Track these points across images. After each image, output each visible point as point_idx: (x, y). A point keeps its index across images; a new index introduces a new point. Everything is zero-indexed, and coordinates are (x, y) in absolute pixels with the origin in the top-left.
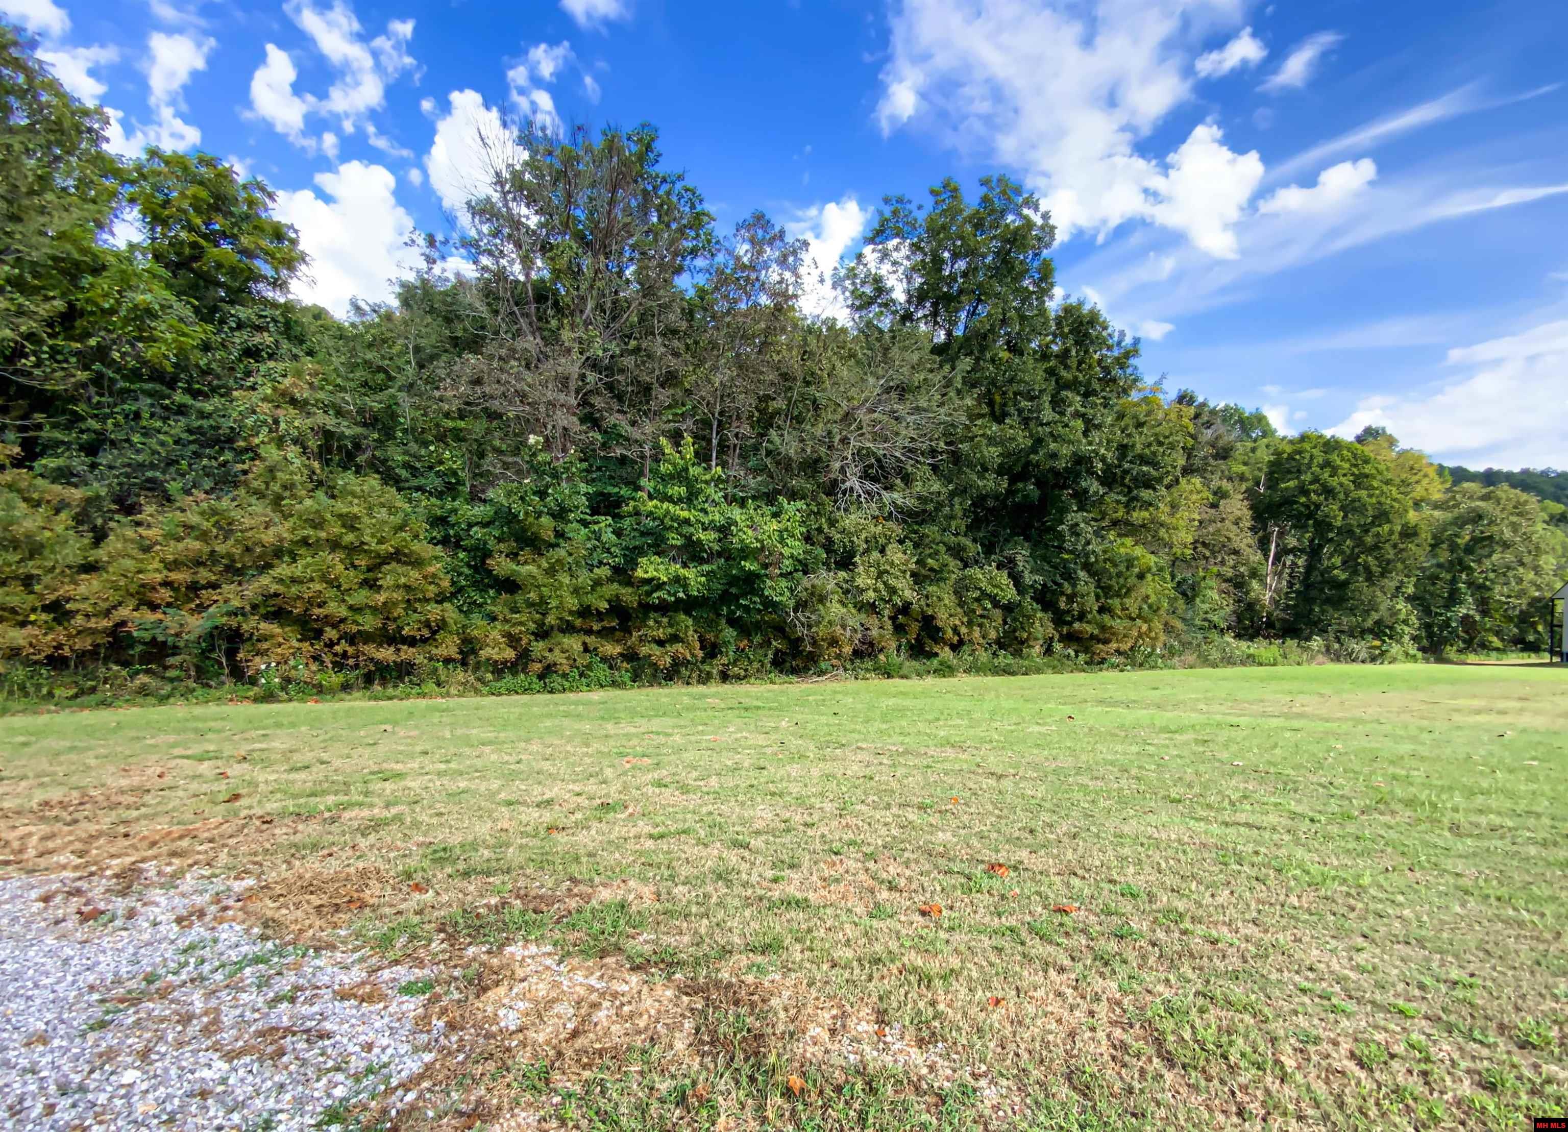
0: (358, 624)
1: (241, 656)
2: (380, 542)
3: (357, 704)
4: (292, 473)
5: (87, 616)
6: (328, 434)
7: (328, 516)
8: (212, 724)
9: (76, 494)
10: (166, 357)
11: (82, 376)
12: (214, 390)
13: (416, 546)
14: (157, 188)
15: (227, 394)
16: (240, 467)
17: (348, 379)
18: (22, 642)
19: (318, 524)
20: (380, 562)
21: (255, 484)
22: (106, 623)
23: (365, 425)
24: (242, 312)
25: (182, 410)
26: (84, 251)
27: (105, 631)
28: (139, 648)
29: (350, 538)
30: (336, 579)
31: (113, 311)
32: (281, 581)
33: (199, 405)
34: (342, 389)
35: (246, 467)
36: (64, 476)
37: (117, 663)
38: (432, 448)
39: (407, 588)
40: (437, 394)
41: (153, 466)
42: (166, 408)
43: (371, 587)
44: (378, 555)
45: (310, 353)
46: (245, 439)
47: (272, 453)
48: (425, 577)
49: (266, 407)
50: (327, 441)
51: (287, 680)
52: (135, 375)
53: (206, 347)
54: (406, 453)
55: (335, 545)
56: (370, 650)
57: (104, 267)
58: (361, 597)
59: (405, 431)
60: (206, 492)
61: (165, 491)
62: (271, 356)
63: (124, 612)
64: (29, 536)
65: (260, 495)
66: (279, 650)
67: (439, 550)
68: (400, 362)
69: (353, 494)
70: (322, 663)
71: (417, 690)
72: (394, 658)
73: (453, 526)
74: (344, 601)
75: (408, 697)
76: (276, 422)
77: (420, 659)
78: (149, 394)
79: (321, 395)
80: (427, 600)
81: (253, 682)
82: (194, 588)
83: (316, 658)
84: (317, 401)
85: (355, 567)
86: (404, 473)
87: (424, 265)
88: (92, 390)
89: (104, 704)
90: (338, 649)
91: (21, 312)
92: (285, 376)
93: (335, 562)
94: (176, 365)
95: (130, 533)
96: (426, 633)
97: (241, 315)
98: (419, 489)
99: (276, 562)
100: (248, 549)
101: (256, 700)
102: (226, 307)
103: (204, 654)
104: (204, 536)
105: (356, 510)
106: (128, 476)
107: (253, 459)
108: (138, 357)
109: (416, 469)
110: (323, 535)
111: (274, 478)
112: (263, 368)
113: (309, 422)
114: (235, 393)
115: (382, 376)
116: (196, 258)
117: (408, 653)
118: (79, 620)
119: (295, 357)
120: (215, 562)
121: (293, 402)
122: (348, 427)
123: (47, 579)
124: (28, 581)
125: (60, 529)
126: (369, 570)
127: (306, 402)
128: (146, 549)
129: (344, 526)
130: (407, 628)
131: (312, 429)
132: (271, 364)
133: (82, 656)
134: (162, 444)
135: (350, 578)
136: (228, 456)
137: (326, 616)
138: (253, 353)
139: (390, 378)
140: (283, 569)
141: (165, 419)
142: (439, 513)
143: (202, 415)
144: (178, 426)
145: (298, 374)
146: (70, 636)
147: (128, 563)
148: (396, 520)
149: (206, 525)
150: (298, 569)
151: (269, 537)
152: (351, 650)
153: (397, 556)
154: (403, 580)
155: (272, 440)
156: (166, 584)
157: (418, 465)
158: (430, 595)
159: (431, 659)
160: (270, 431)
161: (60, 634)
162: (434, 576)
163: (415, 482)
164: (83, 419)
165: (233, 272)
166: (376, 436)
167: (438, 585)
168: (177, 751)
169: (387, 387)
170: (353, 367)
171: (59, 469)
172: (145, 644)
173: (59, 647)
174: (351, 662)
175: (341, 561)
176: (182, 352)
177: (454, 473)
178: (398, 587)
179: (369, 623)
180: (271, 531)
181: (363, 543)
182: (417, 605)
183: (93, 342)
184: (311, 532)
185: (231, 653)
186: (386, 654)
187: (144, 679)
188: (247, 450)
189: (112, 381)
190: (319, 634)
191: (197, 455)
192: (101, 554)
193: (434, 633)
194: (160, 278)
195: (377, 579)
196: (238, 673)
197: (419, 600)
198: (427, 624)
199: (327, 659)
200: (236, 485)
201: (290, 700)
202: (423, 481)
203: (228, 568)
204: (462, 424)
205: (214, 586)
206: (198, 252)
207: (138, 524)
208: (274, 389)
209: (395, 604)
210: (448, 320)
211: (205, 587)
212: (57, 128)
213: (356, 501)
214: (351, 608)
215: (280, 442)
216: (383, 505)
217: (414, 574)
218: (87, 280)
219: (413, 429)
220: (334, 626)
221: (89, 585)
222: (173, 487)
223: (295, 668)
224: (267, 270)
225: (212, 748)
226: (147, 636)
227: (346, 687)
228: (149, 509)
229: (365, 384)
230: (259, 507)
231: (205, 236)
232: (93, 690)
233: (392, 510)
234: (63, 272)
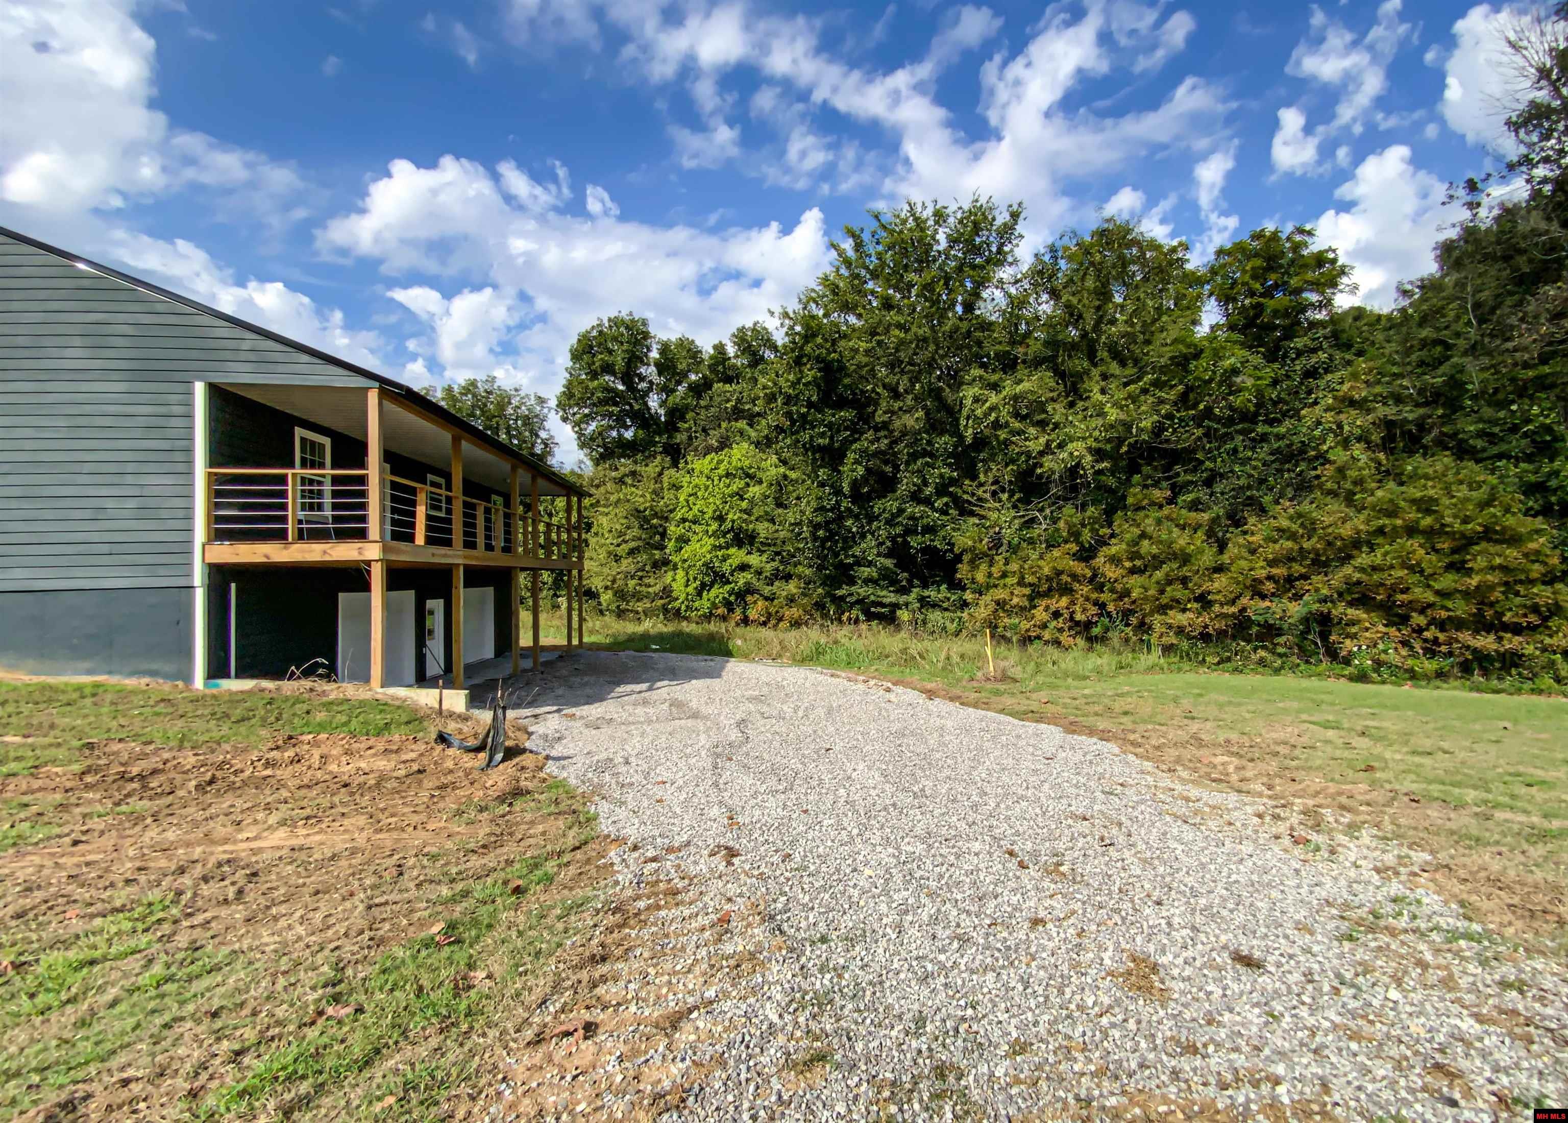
0: (1449, 610)
1: (1333, 638)
2: (1466, 520)
3: (1456, 693)
4: (1360, 469)
5: (1222, 605)
6: (1389, 424)
7: (1402, 504)
8: (1323, 697)
9: (1206, 516)
10: (1250, 401)
11: (1199, 432)
12: (1284, 414)
13: (1510, 521)
14: (1225, 277)
15: (1297, 415)
16: (1313, 473)
17: (1405, 365)
18: (1185, 623)
19: (1392, 513)
20: (1466, 542)
21: (1329, 485)
22: (1233, 610)
23: (1426, 404)
24: (1299, 342)
25: (1264, 438)
26: (1189, 346)
27: (1233, 615)
28: (1255, 629)
29: (1427, 521)
30: (1418, 564)
31: (1211, 380)
32: (1362, 570)
33: (1276, 430)
34: (1401, 376)
35: (1318, 472)
36: (1195, 506)
37: (1244, 640)
38: (1514, 407)
39: (1503, 568)
40: (1510, 345)
41: (1249, 487)
42: (1253, 440)
43: (1458, 570)
44: (1463, 535)
45: (1360, 353)
46: (1314, 449)
47: (1339, 456)
48: (1526, 555)
49: (1329, 416)
50: (1389, 431)
51: (1378, 664)
52: (1230, 421)
53: (1275, 382)
54: (1481, 420)
55: (1411, 531)
56: (1465, 636)
57: (1202, 351)
58: (1447, 581)
59: (1474, 398)
60: (1291, 500)
61: (1261, 504)
62: (1327, 371)
63: (1244, 601)
64: (1182, 550)
65: (1333, 493)
66: (1367, 634)
67: (1539, 523)
68: (1459, 327)
69: (1427, 477)
70: (1412, 648)
71: (1528, 685)
72: (1495, 646)
73: (1555, 491)
74: (1429, 586)
75: (1519, 691)
76: (1340, 426)
77: (1529, 650)
78: (1239, 432)
79: (1378, 389)
80: (1532, 582)
81: (1347, 662)
82: (1290, 580)
83: (1404, 643)
84: (1375, 396)
85: (1437, 551)
86: (1479, 443)
87: (1466, 214)
88: (1205, 440)
89: (1236, 670)
90: (1427, 634)
91: (1161, 401)
92: (1342, 383)
93: (1415, 547)
94: (1256, 405)
95: (1241, 540)
96: (1533, 619)
97: (1299, 345)
98: (1500, 456)
99: (1355, 552)
100: (1329, 544)
101: (1351, 679)
102: (1285, 343)
103: (1303, 635)
104: (1293, 536)
105: (1431, 492)
106: (1235, 498)
107: (1323, 464)
108: (1231, 408)
109: (1493, 435)
110: (1399, 522)
111: (1344, 477)
112: (1322, 383)
113: (1370, 418)
114: (1303, 412)
115: (1439, 349)
116: (1257, 316)
117: (1512, 642)
118: (1217, 608)
119: (1349, 363)
120: (1304, 558)
121: (1352, 403)
122: (1411, 411)
123: (1196, 578)
124: (1184, 581)
125: (1198, 543)
126: (1454, 551)
127: (1365, 400)
128: (1253, 552)
129: (1418, 510)
130: (1509, 614)
131: (1374, 423)
132: (1329, 377)
133: (1222, 634)
134: (1255, 468)
135: (1430, 562)
136: (1303, 466)
137: (1410, 602)
138: (1311, 373)
139: (1448, 347)
140: (1363, 559)
141: (1253, 449)
142: (1532, 478)
143: (1279, 437)
144: (1263, 453)
145: (1355, 376)
146: (1211, 619)
147: (1243, 564)
148: (1480, 494)
149: (1294, 527)
150: (1378, 558)
151: (1346, 531)
152: (1442, 637)
153: (1488, 534)
154: (1498, 561)
155: (1338, 443)
156: (1269, 578)
157: (1496, 430)
158: (1534, 575)
159: (1544, 650)
160: (1336, 436)
161: (1205, 618)
162: (1537, 552)
163: (1495, 450)
164: (1203, 462)
165: (1286, 314)
166: (1440, 412)
167: (1546, 564)
168: (1304, 717)
169: (1448, 358)
170: (1408, 352)
171: (1193, 501)
172: (1259, 625)
173: (1206, 626)
174: (1444, 649)
175: (1421, 546)
176: (1260, 394)
177: (1548, 429)
178: (1493, 568)
179: (1461, 608)
180: (1348, 525)
181: (1443, 525)
182: (1518, 587)
183: (1201, 407)
184: (1387, 521)
185: (1324, 636)
186: (1486, 642)
187: (1262, 653)
188: (1316, 458)
189: (1216, 430)
190: (1404, 620)
191: (1280, 471)
192: (1226, 558)
193: (1545, 619)
194: (1235, 342)
195: (1465, 562)
196: (1333, 654)
197: (1521, 582)
198: (1535, 609)
199: (1418, 646)
200: (1310, 489)
201: (1384, 682)
202: (1504, 447)
203: (1316, 562)
204: (1547, 369)
205: (1305, 577)
206: (1259, 308)
207: (1245, 533)
208: (1335, 398)
209: (1492, 588)
210: (1507, 258)
211: (1297, 579)
212: (1161, 270)
213: (1430, 483)
214: (1438, 593)
215: (1345, 444)
216: (1461, 482)
217: (1512, 553)
218: (1192, 365)
219: (1483, 392)
220: (1422, 611)
221: (1220, 582)
222: (1267, 499)
223: (1385, 652)
224: (1314, 297)
225: (1331, 718)
226: (1261, 619)
227: (1440, 675)
228: (1252, 520)
229: (1421, 363)
230: (1336, 507)
231: (1262, 295)
232: (1229, 659)
233: (1474, 486)
234: (1178, 365)
